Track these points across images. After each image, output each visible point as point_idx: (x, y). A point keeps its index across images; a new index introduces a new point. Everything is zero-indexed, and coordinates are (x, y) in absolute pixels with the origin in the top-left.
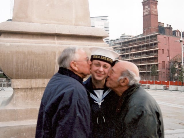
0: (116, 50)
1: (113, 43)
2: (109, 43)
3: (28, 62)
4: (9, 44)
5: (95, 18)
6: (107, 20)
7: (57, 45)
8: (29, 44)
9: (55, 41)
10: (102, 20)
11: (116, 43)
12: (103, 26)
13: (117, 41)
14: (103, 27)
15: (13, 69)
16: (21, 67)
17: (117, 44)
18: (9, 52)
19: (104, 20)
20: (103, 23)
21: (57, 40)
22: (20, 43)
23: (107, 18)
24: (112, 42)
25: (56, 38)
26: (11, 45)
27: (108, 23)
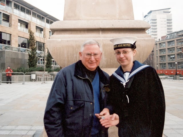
0: (179, 42)
1: (176, 36)
2: (171, 35)
3: (76, 54)
4: (60, 40)
5: (157, 11)
6: (170, 12)
7: (101, 39)
8: (77, 39)
9: (99, 35)
10: (164, 13)
11: (179, 35)
12: (165, 18)
13: (180, 32)
14: (166, 20)
15: (64, 60)
16: (71, 59)
17: (181, 36)
18: (60, 47)
19: (167, 13)
20: (165, 16)
21: (102, 34)
22: (69, 38)
23: (169, 10)
24: (175, 34)
25: (101, 32)
26: (61, 40)
27: (171, 15)
